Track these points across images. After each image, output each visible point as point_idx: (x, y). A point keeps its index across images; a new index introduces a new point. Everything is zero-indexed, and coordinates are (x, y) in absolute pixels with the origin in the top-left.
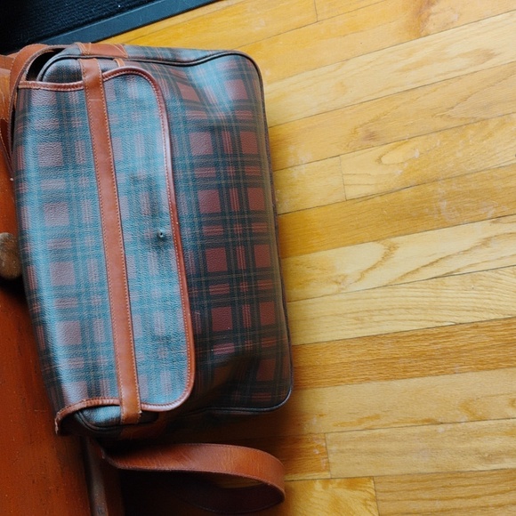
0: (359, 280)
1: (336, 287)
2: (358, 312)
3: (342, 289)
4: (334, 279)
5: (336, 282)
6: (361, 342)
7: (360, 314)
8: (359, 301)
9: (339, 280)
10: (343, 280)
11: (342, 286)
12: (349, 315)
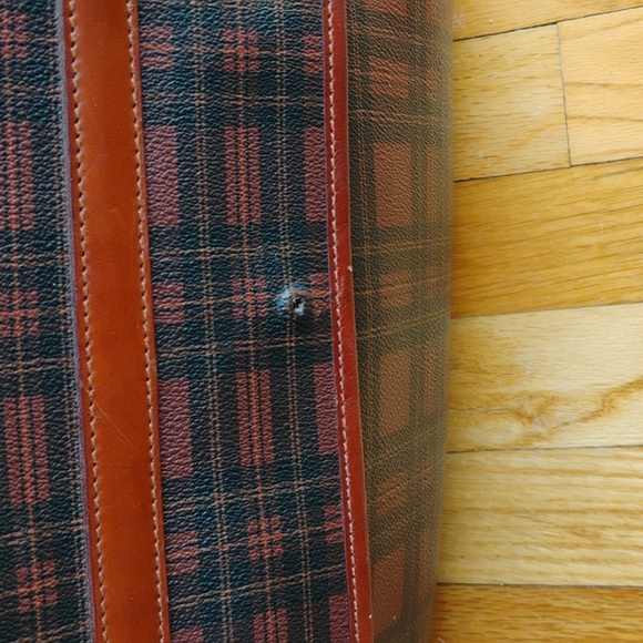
0: (595, 415)
1: (516, 429)
2: (583, 512)
3: (538, 437)
4: (513, 404)
5: (519, 415)
6: (583, 602)
7: (590, 520)
8: (592, 480)
9: (529, 409)
10: (541, 410)
11: (539, 429)
12: (553, 517)
